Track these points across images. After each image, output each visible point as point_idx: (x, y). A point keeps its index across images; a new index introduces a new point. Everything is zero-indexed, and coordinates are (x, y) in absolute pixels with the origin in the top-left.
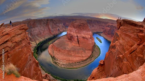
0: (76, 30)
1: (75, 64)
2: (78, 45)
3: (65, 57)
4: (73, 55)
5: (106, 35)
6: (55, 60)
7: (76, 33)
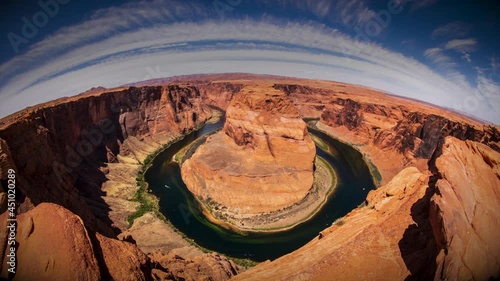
0: (256, 115)
1: (280, 214)
2: (271, 158)
3: (244, 197)
4: (265, 187)
5: (331, 125)
6: (217, 208)
7: (260, 123)
